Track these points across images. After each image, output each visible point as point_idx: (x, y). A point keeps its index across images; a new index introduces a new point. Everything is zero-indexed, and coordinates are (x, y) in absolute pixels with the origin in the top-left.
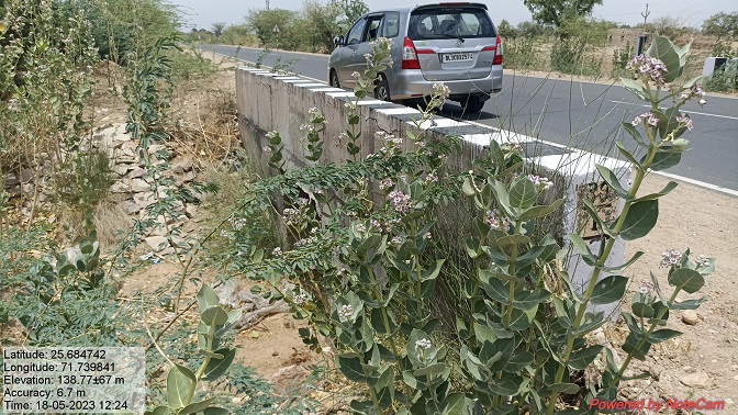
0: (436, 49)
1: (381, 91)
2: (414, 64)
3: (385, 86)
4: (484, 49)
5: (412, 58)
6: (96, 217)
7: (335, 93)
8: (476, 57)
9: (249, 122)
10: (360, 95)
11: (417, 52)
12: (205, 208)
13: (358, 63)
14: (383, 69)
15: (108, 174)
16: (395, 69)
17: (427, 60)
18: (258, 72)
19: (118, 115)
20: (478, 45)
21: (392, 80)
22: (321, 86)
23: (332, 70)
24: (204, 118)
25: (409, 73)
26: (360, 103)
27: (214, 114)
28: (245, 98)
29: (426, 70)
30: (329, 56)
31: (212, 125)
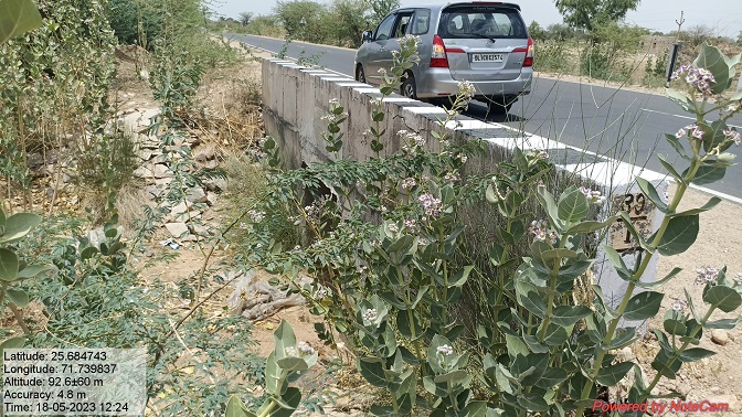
0: (465, 48)
1: (407, 88)
2: (443, 63)
3: (412, 83)
4: (515, 51)
5: (440, 56)
6: (118, 201)
7: (363, 89)
8: (506, 58)
9: (273, 114)
10: (385, 92)
11: (446, 50)
12: (226, 197)
13: (385, 59)
14: (410, 66)
15: (132, 159)
16: (422, 67)
17: (456, 60)
18: (285, 63)
19: (144, 100)
20: (508, 46)
21: (419, 78)
22: (347, 80)
23: (359, 65)
24: (229, 107)
25: (437, 71)
26: (386, 100)
27: (238, 104)
28: (271, 90)
29: (454, 69)
30: (357, 51)
31: (236, 115)
